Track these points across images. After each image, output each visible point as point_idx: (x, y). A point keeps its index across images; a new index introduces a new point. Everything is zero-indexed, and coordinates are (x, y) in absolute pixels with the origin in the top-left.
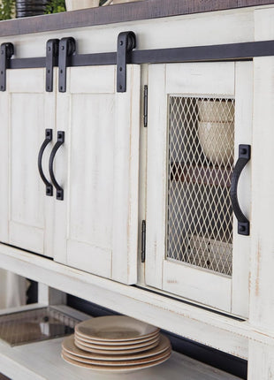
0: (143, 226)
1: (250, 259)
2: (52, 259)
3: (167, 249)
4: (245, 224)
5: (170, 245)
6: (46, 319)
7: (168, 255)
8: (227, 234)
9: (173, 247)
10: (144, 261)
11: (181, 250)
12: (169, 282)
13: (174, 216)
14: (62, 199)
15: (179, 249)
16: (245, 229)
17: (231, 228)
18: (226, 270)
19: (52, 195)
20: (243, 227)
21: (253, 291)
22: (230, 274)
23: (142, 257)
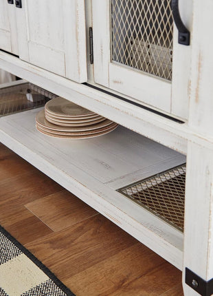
0: (90, 32)
1: (191, 69)
2: (18, 57)
3: (112, 53)
4: (186, 35)
5: (115, 50)
6: (29, 91)
7: (114, 58)
8: (167, 42)
9: (117, 52)
10: (92, 62)
11: (124, 55)
12: (115, 82)
13: (117, 24)
14: (21, 7)
15: (122, 54)
16: (185, 39)
17: (171, 36)
18: (166, 75)
19: (13, 3)
20: (184, 37)
21: (193, 97)
22: (170, 79)
23: (91, 59)
